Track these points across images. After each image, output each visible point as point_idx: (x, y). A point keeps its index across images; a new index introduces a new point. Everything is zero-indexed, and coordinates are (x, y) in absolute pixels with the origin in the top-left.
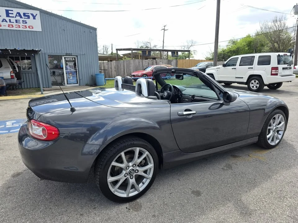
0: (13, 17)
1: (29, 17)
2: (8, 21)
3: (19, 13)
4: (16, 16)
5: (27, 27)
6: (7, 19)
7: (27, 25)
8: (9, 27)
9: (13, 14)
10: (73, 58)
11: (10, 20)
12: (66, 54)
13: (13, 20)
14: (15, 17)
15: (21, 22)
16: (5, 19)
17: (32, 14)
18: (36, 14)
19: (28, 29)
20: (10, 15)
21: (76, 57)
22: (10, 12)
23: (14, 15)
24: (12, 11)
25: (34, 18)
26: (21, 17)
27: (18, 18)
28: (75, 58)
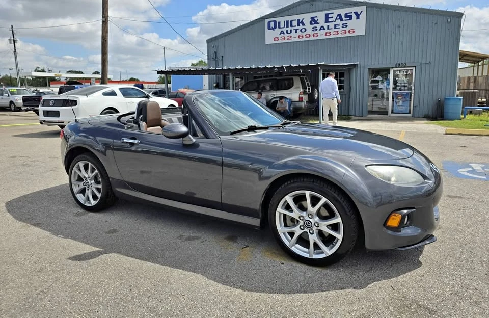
0: (333, 22)
1: (351, 17)
2: (326, 28)
3: (339, 15)
4: (336, 19)
5: (347, 32)
6: (325, 26)
7: (347, 29)
8: (326, 35)
9: (332, 17)
10: (407, 70)
11: (328, 26)
12: (396, 65)
13: (332, 25)
14: (335, 21)
15: (341, 26)
16: (323, 27)
17: (356, 13)
18: (362, 12)
19: (348, 35)
20: (330, 20)
21: (414, 68)
22: (330, 16)
23: (333, 19)
24: (333, 13)
25: (358, 18)
26: (342, 20)
27: (338, 22)
28: (412, 70)
